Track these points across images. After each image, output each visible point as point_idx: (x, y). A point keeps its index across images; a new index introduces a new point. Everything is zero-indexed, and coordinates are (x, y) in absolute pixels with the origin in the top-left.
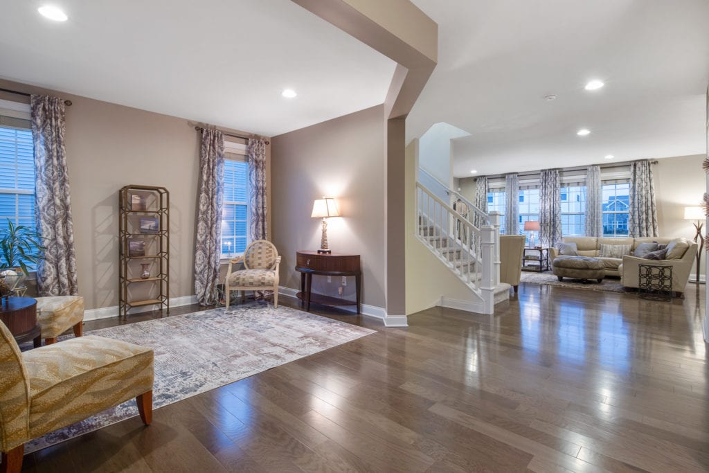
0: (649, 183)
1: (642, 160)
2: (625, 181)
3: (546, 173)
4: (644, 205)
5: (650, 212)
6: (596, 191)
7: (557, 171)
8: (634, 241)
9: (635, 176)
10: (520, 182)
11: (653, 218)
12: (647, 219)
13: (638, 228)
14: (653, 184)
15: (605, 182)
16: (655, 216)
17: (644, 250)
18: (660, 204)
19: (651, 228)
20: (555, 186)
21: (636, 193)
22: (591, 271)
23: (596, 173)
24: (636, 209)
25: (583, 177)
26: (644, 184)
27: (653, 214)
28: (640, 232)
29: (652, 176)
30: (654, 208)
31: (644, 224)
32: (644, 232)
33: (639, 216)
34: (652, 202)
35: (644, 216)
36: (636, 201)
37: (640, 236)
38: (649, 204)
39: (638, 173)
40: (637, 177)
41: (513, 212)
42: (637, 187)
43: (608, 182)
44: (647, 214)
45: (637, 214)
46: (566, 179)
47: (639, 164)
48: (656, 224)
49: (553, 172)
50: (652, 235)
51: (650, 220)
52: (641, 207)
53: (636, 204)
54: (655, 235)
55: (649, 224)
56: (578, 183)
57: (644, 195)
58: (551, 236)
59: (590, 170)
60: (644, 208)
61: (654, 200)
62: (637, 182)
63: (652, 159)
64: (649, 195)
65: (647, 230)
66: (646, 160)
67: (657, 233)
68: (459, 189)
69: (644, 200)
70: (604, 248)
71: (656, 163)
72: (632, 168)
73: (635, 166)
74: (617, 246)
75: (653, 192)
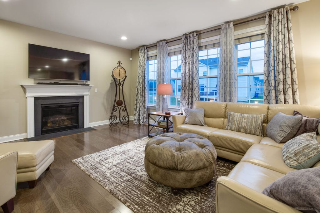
0: (287, 35)
1: (278, 8)
2: (260, 37)
3: (186, 37)
4: (281, 63)
5: (288, 71)
6: (229, 50)
7: (195, 34)
8: (268, 109)
9: (270, 29)
10: (169, 48)
11: (292, 79)
12: (285, 80)
13: (273, 91)
14: (292, 35)
15: (239, 40)
16: (295, 76)
17: (280, 126)
18: (301, 61)
19: (290, 92)
20: (193, 49)
21: (272, 48)
22: (183, 174)
23: (229, 31)
24: (272, 68)
25: (218, 37)
26: (281, 37)
27: (292, 74)
28: (276, 96)
29: (290, 25)
30: (294, 66)
31: (281, 87)
32: (281, 97)
33: (275, 76)
34: (290, 58)
35: (281, 77)
36: (272, 58)
37: (277, 103)
38: (288, 61)
39: (274, 23)
40: (272, 28)
41: (162, 77)
42: (272, 42)
43: (242, 41)
44: (285, 74)
45: (272, 74)
46: (203, 41)
47: (275, 13)
48: (296, 87)
49: (191, 35)
50: (291, 101)
51: (289, 81)
52: (278, 65)
53: (272, 62)
54: (294, 101)
55: (288, 86)
56: (214, 44)
57: (280, 50)
58: (190, 100)
59: (223, 28)
60: (281, 66)
61: (294, 56)
62: (272, 35)
63: (290, 5)
64: (287, 50)
65: (285, 94)
66: (283, 7)
67: (297, 97)
68: (131, 59)
69: (281, 57)
70: (231, 117)
71: (295, 8)
72: (267, 20)
73: (270, 16)
74: (246, 115)
75: (292, 45)
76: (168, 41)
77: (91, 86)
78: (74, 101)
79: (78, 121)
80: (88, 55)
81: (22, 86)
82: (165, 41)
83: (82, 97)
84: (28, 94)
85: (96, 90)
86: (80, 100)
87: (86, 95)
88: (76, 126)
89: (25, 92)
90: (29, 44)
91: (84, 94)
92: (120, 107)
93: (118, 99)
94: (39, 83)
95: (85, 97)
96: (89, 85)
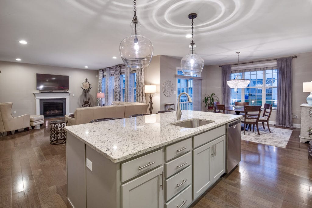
10: (111, 72)
46: (122, 70)
49: (117, 67)
76: (111, 68)
77: (70, 93)
78: (60, 101)
79: (63, 112)
80: (68, 77)
81: (34, 94)
82: (109, 68)
83: (65, 99)
84: (36, 98)
85: (74, 95)
86: (64, 101)
87: (67, 98)
88: (62, 114)
89: (35, 97)
90: (37, 74)
91: (66, 97)
92: (87, 105)
93: (86, 100)
94: (42, 92)
95: (66, 99)
96: (68, 93)
